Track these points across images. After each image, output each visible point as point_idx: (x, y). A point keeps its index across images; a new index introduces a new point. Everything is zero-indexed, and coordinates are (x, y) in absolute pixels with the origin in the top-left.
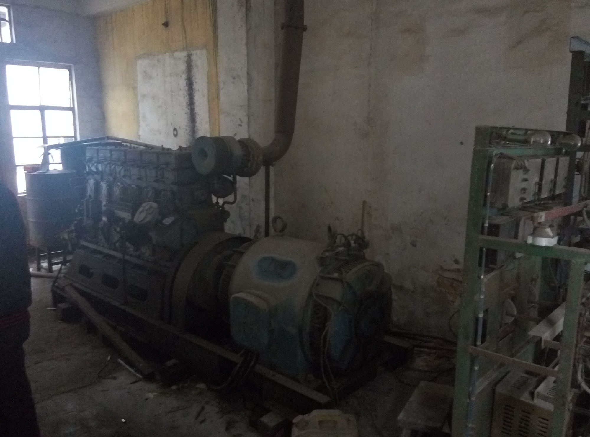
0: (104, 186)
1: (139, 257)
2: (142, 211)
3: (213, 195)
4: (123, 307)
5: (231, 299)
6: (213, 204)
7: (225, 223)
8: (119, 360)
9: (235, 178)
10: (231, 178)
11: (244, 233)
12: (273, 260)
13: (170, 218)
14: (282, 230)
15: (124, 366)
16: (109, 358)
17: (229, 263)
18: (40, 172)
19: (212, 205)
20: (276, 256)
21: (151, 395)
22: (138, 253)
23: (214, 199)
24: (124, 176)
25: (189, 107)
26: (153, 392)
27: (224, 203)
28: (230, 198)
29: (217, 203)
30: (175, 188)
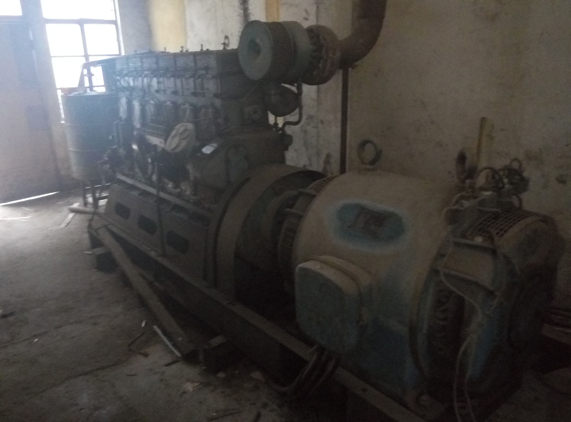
0: (136, 104)
1: (179, 196)
2: (175, 136)
3: (271, 112)
4: (160, 259)
5: (297, 270)
6: (270, 125)
7: (286, 152)
8: (155, 327)
9: (299, 88)
10: (294, 89)
11: (311, 164)
12: (362, 210)
13: (211, 145)
14: (373, 162)
15: (160, 338)
16: (143, 325)
17: (293, 210)
18: (76, 93)
19: (269, 127)
20: (366, 202)
21: (189, 387)
22: (178, 190)
23: (271, 118)
24: (157, 91)
25: (242, 7)
26: (193, 382)
27: (286, 124)
28: (293, 117)
29: (276, 124)
30: (218, 102)
